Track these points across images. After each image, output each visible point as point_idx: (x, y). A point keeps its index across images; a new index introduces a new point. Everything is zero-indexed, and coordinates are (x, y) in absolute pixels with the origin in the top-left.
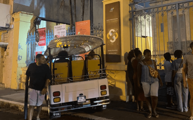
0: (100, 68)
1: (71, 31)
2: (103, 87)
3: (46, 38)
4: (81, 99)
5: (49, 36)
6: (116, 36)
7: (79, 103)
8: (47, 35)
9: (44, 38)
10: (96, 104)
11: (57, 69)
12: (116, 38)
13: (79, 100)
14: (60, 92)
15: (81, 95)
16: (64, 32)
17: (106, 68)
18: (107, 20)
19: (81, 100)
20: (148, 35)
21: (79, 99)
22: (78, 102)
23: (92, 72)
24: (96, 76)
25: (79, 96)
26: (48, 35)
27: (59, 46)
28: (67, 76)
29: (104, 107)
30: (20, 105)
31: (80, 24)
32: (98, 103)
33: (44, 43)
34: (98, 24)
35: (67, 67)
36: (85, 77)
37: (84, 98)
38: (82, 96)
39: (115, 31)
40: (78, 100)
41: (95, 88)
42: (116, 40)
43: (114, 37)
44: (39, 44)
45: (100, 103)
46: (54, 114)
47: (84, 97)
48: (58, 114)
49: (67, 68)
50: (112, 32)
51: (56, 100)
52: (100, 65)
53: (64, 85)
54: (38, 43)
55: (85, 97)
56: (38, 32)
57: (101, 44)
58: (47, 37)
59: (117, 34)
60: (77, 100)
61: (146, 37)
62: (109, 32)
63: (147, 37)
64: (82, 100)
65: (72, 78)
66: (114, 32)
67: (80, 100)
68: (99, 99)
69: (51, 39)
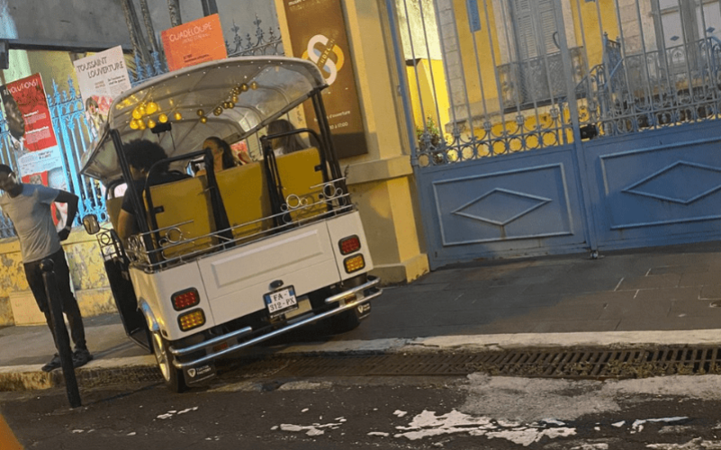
0: (326, 179)
1: (149, 70)
2: (349, 245)
3: (52, 114)
4: (278, 301)
5: (62, 105)
6: (335, 60)
7: (273, 314)
8: (53, 101)
9: (43, 116)
10: (336, 304)
11: (165, 209)
12: (339, 68)
13: (272, 306)
14: (197, 292)
15: (276, 285)
16: (120, 79)
17: (346, 174)
18: (290, 3)
19: (279, 304)
20: (420, 53)
21: (274, 302)
22: (271, 311)
23: (300, 197)
24: (314, 209)
25: (268, 291)
26: (58, 100)
27: (140, 122)
28: (208, 229)
29: (364, 313)
30: (25, 373)
31: (181, 35)
32: (344, 301)
33: (48, 135)
34: (256, 27)
35: (202, 193)
36: (275, 222)
37: (288, 293)
38: (281, 290)
39: (329, 42)
40: (269, 305)
41: (320, 253)
42: (339, 73)
43: (329, 63)
44: (25, 142)
45: (347, 300)
46: (192, 372)
47: (287, 291)
48: (208, 369)
49: (203, 198)
50: (319, 46)
51: (189, 320)
52: (321, 167)
53: (205, 263)
54: (22, 139)
55: (291, 289)
56: (10, 96)
57: (311, 89)
58: (56, 112)
59: (337, 50)
60: (264, 307)
61: (415, 62)
62: (306, 49)
63: (418, 60)
64: (281, 301)
65: (230, 231)
66: (325, 44)
67: (276, 302)
68: (338, 288)
69: (73, 114)
